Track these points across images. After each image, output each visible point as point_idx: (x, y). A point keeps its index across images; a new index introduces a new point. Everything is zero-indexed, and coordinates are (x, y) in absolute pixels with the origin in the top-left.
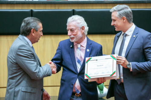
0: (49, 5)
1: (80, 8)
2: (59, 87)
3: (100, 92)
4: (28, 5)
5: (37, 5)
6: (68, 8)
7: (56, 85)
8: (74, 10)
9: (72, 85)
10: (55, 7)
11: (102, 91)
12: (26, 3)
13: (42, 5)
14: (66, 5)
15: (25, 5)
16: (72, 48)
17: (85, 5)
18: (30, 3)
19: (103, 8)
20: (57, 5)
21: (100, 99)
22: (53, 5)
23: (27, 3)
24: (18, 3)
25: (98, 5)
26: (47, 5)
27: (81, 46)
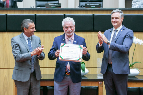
0: (48, 11)
1: (69, 13)
2: (55, 68)
3: (83, 72)
4: (33, 11)
5: (39, 11)
6: (61, 13)
7: (52, 67)
8: (65, 15)
9: (65, 66)
10: (52, 12)
11: (84, 71)
12: (31, 9)
13: (43, 11)
14: (59, 11)
15: (31, 11)
16: (64, 41)
17: (73, 11)
18: (35, 9)
19: (85, 13)
20: (53, 11)
21: (82, 76)
22: (50, 11)
23: (33, 9)
24: (26, 9)
25: (81, 11)
26: (46, 11)
27: (71, 39)
